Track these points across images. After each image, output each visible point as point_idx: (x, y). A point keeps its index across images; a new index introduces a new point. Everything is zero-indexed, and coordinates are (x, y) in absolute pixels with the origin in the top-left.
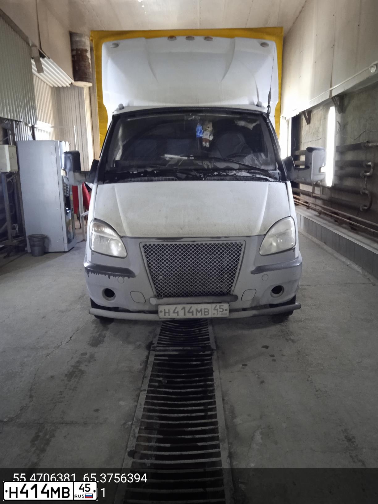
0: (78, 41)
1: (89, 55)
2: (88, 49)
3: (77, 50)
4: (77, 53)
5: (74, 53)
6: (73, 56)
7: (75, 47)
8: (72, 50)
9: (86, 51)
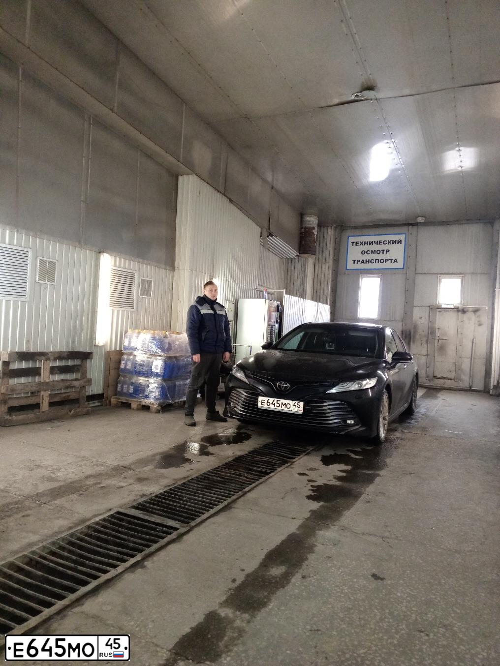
0: (306, 221)
1: (315, 232)
2: (316, 226)
3: (305, 228)
4: (305, 230)
5: (303, 230)
6: (301, 233)
7: (304, 226)
8: (301, 228)
9: (313, 228)
